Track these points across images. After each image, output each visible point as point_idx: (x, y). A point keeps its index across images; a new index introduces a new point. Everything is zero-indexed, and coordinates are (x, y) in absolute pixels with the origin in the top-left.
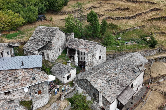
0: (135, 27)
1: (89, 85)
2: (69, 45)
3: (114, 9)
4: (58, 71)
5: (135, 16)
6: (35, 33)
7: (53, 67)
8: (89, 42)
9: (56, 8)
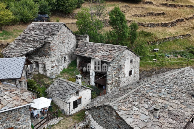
0: (176, 35)
1: (114, 118)
2: (80, 51)
3: (145, 14)
4: (58, 92)
5: (175, 22)
6: (27, 31)
7: (51, 86)
8: (114, 47)
9: (66, 9)
